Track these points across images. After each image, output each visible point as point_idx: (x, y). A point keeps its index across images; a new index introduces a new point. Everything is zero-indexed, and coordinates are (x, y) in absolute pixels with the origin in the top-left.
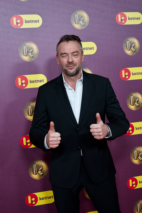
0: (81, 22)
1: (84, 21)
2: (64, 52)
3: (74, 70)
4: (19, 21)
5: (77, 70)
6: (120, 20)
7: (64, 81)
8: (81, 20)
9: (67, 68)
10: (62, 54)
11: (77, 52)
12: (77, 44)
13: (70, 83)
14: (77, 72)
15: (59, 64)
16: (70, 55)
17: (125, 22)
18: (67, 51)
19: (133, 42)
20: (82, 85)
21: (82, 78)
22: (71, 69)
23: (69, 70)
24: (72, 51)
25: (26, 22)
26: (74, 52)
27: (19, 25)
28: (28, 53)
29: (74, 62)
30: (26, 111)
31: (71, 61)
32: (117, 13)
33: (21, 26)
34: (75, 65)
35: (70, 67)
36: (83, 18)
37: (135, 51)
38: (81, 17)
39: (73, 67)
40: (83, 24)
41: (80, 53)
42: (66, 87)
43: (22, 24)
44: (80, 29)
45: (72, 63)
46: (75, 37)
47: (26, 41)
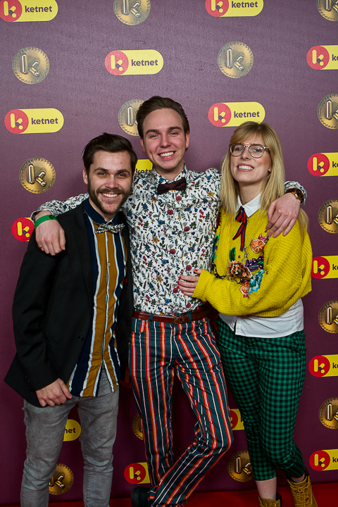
17: (325, 65)
25: (133, 64)
47: (331, 93)
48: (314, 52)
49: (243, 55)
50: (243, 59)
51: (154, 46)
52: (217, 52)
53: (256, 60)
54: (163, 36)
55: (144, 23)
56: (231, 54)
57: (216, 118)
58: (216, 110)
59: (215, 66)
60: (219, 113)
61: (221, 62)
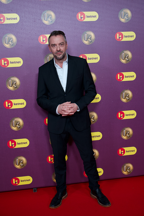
2: (53, 44)
3: (61, 55)
4: (82, 16)
5: (63, 56)
7: (55, 63)
8: (49, 18)
9: (56, 55)
10: (52, 45)
11: (63, 43)
12: (62, 37)
13: (59, 64)
14: (64, 57)
15: (51, 51)
16: (58, 45)
18: (56, 43)
20: (67, 65)
21: (67, 60)
22: (60, 55)
23: (58, 56)
24: (59, 42)
26: (61, 43)
27: (82, 19)
28: (87, 39)
29: (61, 50)
31: (59, 50)
33: (84, 20)
34: (62, 52)
35: (59, 54)
39: (60, 54)
41: (65, 43)
42: (56, 67)
43: (84, 18)
45: (60, 51)
46: (61, 32)
47: (87, 30)
48: (79, 14)
49: (51, 15)
50: (51, 17)
51: (15, 12)
52: (41, 14)
53: (57, 18)
54: (19, 8)
55: (11, 3)
56: (47, 15)
57: (42, 41)
58: (41, 37)
59: (40, 20)
60: (43, 39)
61: (42, 18)
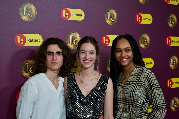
0: (29, 14)
1: (31, 14)
6: (64, 16)
8: (29, 13)
19: (75, 36)
30: (23, 68)
32: (62, 9)
36: (31, 11)
37: (113, 21)
38: (29, 10)
40: (31, 16)
44: (27, 21)
